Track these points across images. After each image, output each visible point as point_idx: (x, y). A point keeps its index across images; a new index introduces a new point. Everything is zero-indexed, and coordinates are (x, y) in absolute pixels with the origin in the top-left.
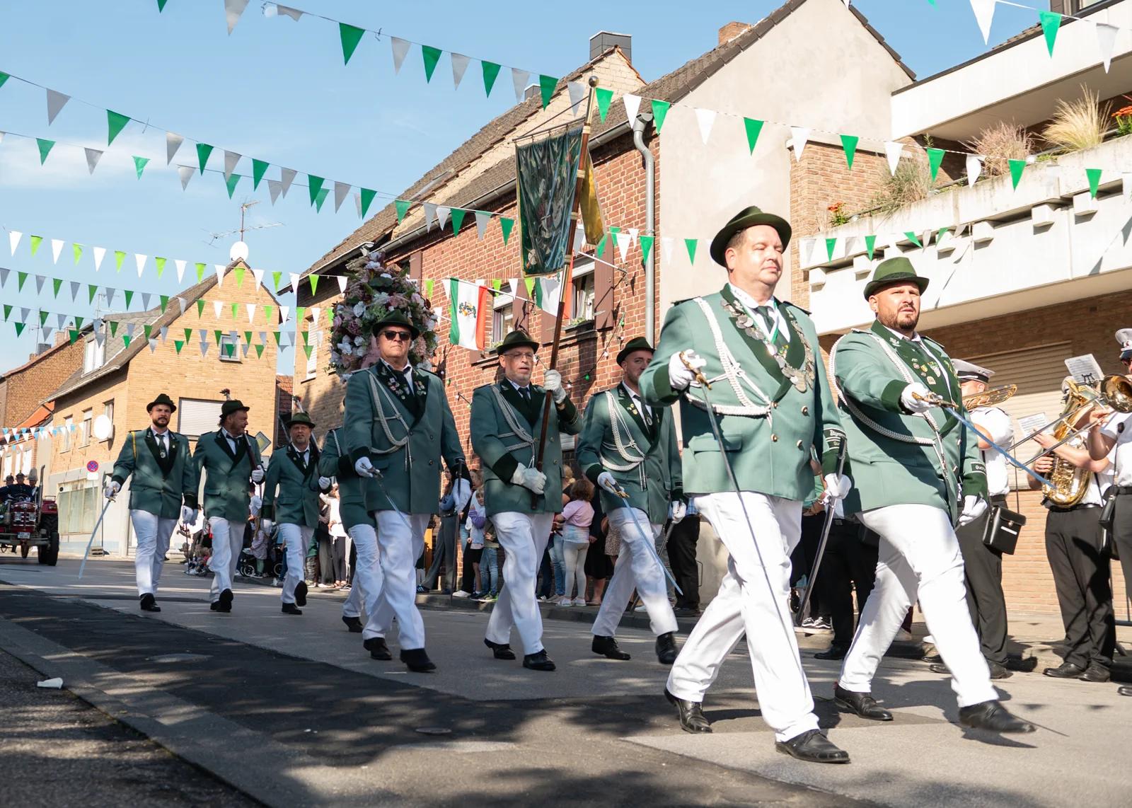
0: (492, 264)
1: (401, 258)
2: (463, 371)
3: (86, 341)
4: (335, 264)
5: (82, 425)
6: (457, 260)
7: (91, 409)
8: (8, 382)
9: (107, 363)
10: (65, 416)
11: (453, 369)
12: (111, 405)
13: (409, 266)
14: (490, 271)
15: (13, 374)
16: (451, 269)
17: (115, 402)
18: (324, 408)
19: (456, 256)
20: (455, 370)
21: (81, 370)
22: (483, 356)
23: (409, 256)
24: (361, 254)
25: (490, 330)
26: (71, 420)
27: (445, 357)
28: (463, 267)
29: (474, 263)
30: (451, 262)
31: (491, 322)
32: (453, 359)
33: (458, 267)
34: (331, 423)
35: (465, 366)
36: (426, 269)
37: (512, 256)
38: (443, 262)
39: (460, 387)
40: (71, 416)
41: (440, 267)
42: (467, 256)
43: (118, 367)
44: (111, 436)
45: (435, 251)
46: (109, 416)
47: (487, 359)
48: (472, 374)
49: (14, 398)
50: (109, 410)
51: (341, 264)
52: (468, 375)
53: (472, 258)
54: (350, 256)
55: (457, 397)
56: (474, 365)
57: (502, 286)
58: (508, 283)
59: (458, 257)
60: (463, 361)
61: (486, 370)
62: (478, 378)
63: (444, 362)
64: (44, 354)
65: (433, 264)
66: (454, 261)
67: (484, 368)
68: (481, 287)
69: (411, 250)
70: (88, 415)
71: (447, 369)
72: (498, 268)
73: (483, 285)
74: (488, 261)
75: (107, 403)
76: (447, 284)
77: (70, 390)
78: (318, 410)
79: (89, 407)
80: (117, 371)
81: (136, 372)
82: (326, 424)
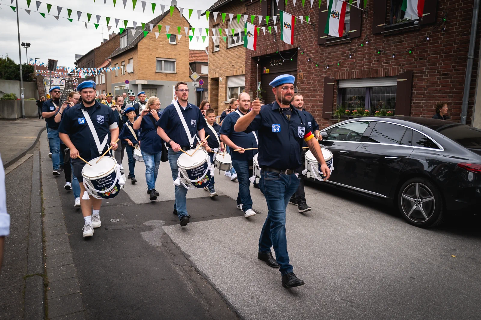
5: (122, 67)
9: (129, 45)
11: (305, 47)
17: (133, 59)
18: (224, 63)
34: (228, 69)
40: (117, 64)
43: (133, 46)
44: (132, 71)
47: (330, 42)
55: (308, 61)
70: (123, 64)
75: (130, 59)
77: (117, 54)
78: (221, 64)
79: (124, 60)
80: (133, 48)
81: (140, 48)
82: (225, 70)
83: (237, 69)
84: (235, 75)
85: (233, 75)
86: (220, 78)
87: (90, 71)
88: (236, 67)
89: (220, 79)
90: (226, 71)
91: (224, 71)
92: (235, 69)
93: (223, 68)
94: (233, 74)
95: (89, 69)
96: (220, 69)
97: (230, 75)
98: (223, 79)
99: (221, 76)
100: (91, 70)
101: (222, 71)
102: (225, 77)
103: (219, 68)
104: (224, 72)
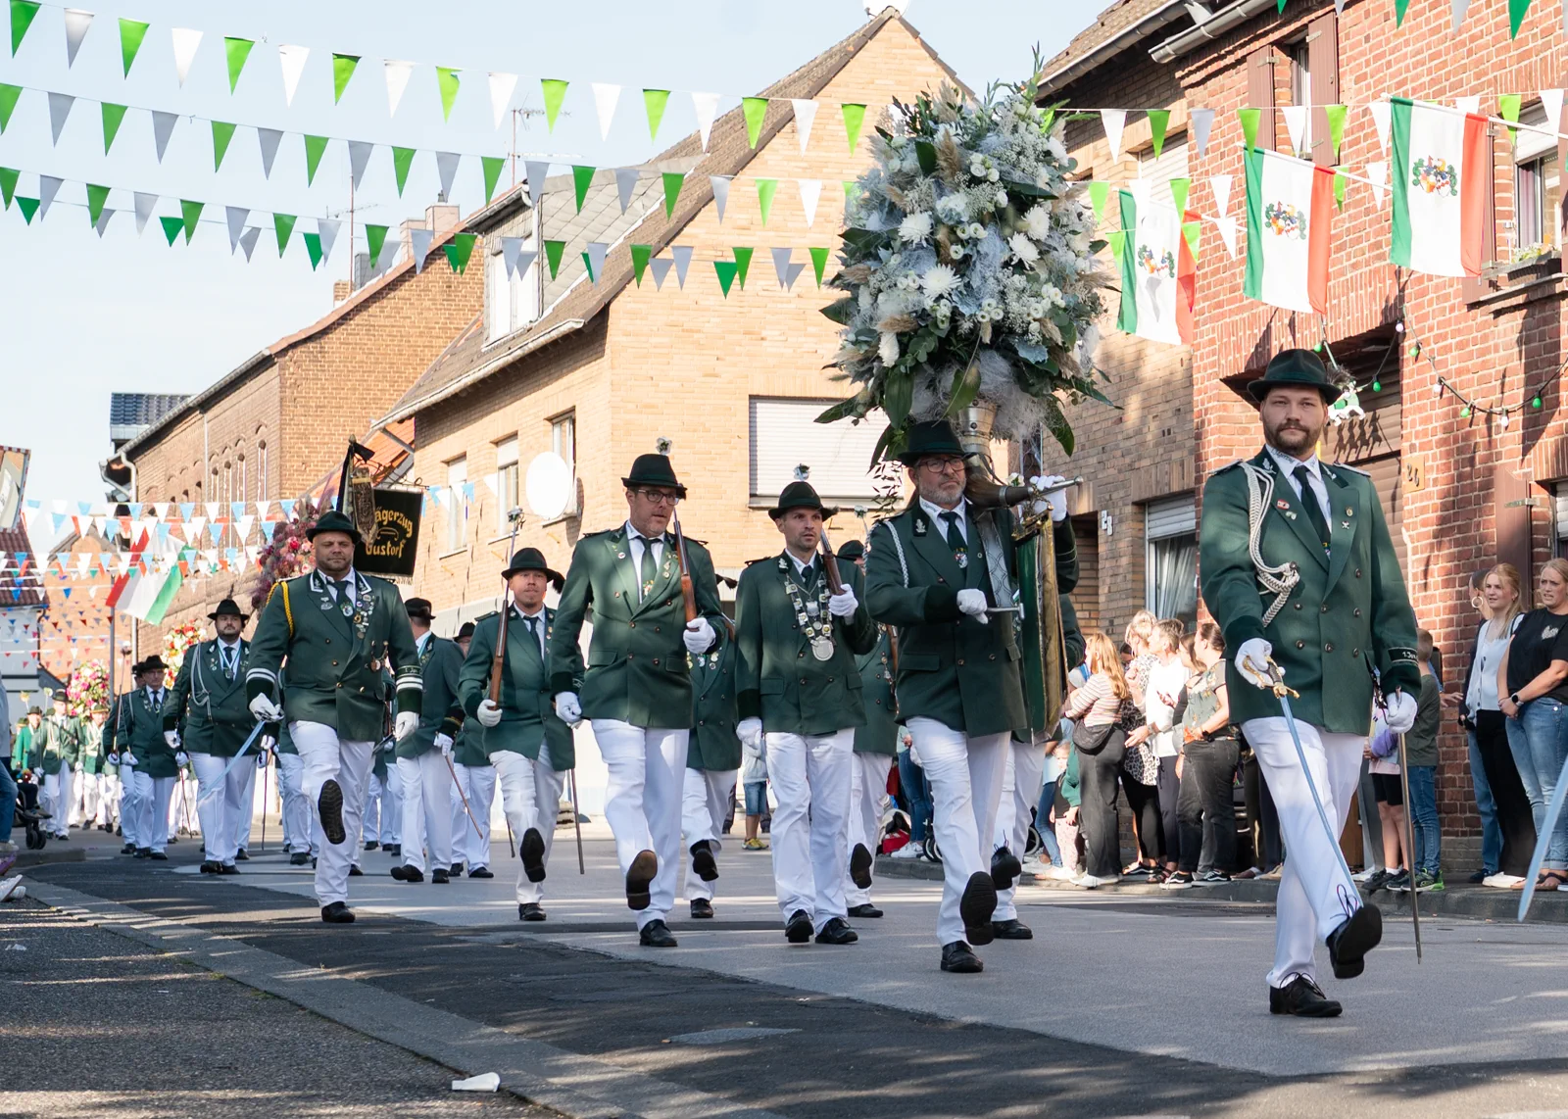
0: (1507, 49)
1: (1286, 31)
2: (1448, 323)
3: (487, 252)
4: (1125, 44)
5: (495, 483)
6: (1423, 36)
7: (514, 436)
8: (282, 369)
9: (546, 314)
10: (448, 456)
11: (1425, 317)
12: (567, 425)
13: (1307, 50)
14: (1502, 65)
15: (293, 346)
16: (1409, 61)
17: (578, 415)
18: (1121, 420)
19: (1418, 26)
20: (1430, 322)
21: (481, 331)
22: (1493, 285)
23: (1305, 26)
24: (1186, 21)
25: (1508, 215)
26: (459, 469)
27: (1402, 290)
28: (1438, 55)
29: (1463, 43)
30: (1407, 43)
31: (1511, 195)
32: (1423, 293)
33: (1426, 54)
34: (1140, 458)
35: (1452, 310)
36: (1350, 59)
37: (1553, 27)
38: (1388, 41)
39: (1444, 363)
40: (463, 457)
41: (1382, 55)
42: (1447, 25)
43: (575, 323)
44: (572, 509)
45: (1367, 14)
46: (563, 454)
47: (1506, 289)
48: (1469, 329)
49: (301, 411)
50: (562, 436)
51: (1140, 42)
52: (1459, 332)
53: (1460, 32)
54: (1162, 23)
55: (1437, 388)
56: (1473, 306)
57: (1524, 106)
58: (1539, 101)
59: (1425, 29)
60: (1446, 297)
61: (1502, 318)
62: (1485, 338)
63: (1401, 299)
64: (375, 284)
65: (1368, 45)
66: (1417, 40)
67: (1498, 313)
68: (1469, 116)
69: (1309, 11)
70: (508, 452)
71: (1409, 317)
72: (1521, 58)
73: (1474, 111)
74: (1496, 40)
75: (555, 420)
76: (1382, 112)
77: (454, 387)
78: (1104, 425)
79: (509, 431)
80: (578, 332)
81: (627, 334)
82: (1128, 460)
83: (1186, 453)
84: (1175, 488)
85: (1166, 491)
86: (1104, 513)
87: (244, 526)
88: (1179, 438)
89: (1106, 523)
90: (1131, 468)
91: (1120, 471)
92: (1176, 455)
93: (1119, 453)
94: (1169, 484)
95: (238, 506)
96: (1105, 457)
97: (1154, 492)
98: (1121, 521)
99: (1108, 504)
100: (251, 518)
101: (1112, 471)
102: (1129, 509)
103: (1093, 451)
104: (1121, 477)
